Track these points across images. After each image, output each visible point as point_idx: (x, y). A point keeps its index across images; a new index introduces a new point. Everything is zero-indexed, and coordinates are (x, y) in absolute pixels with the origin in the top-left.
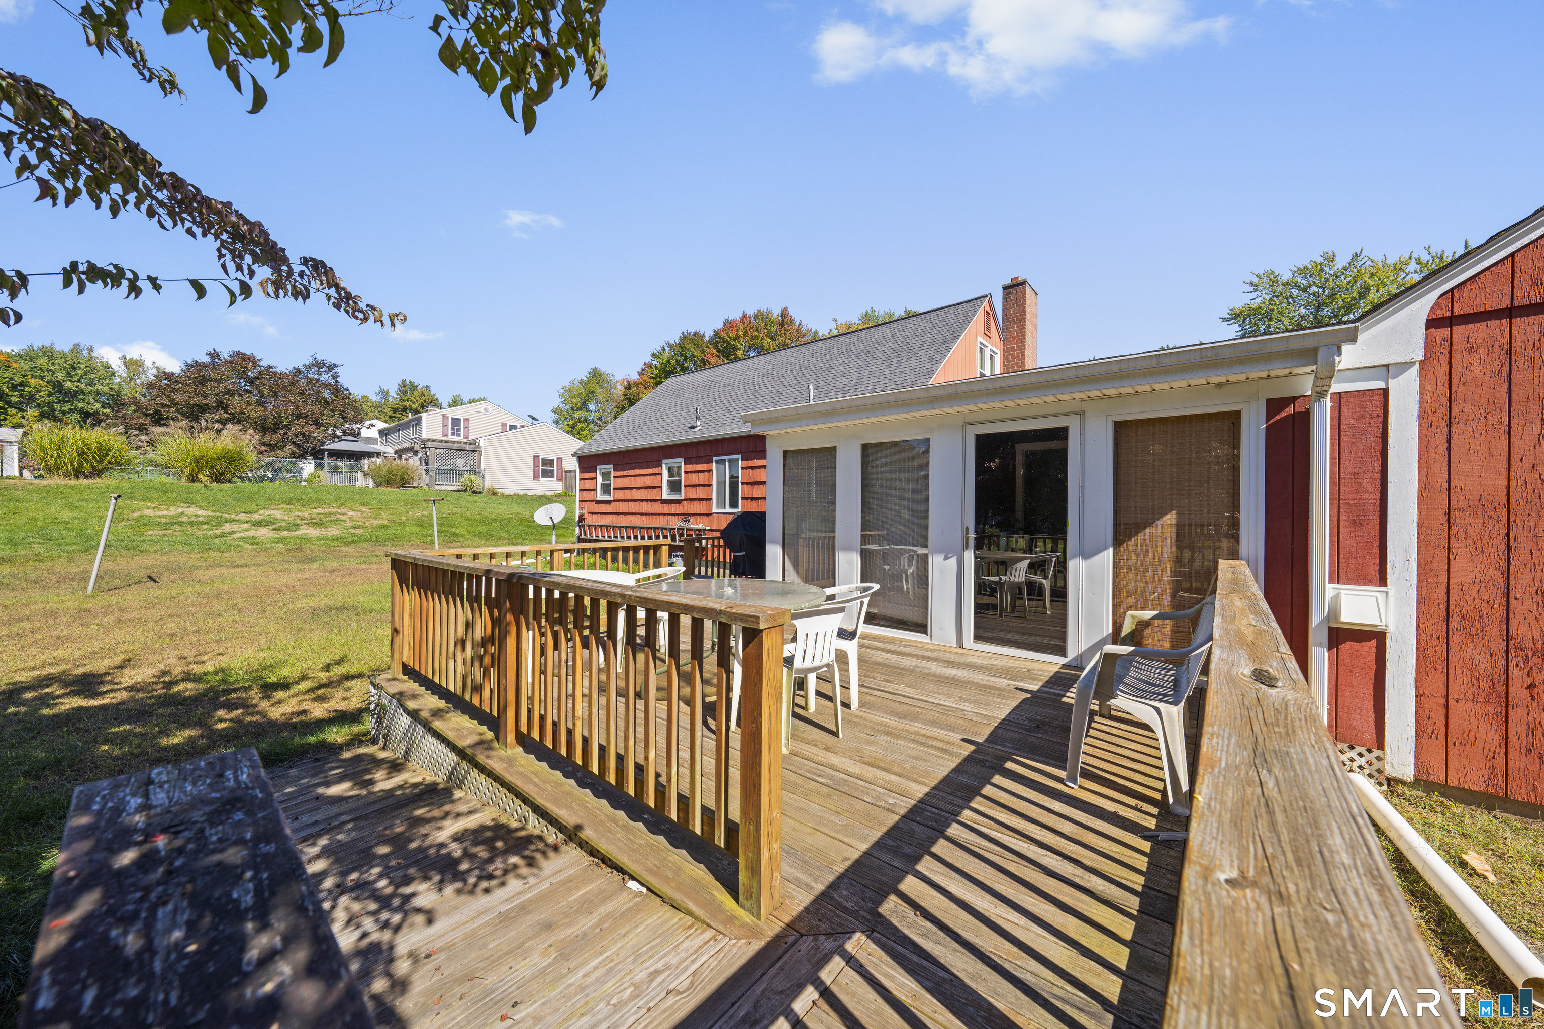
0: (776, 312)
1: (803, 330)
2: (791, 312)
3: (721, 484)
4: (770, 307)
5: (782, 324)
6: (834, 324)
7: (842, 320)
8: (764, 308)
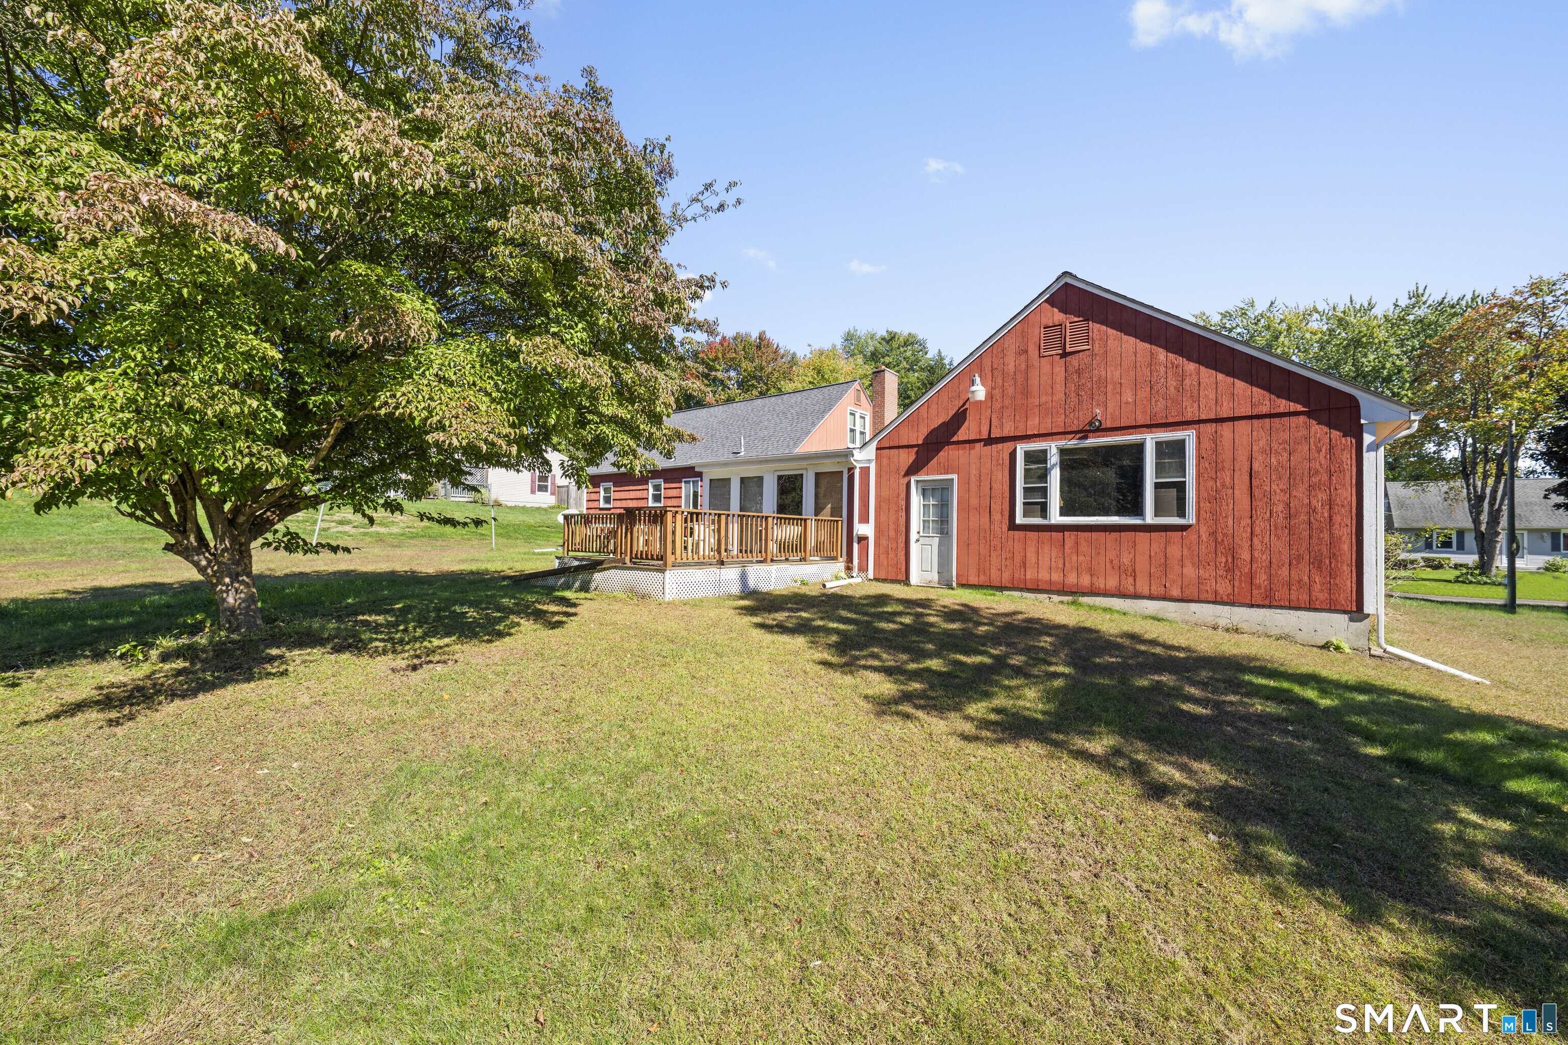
0: (755, 335)
1: (782, 351)
2: (768, 335)
3: (688, 496)
4: (748, 331)
5: (759, 347)
6: (809, 349)
7: (816, 346)
8: (743, 331)
